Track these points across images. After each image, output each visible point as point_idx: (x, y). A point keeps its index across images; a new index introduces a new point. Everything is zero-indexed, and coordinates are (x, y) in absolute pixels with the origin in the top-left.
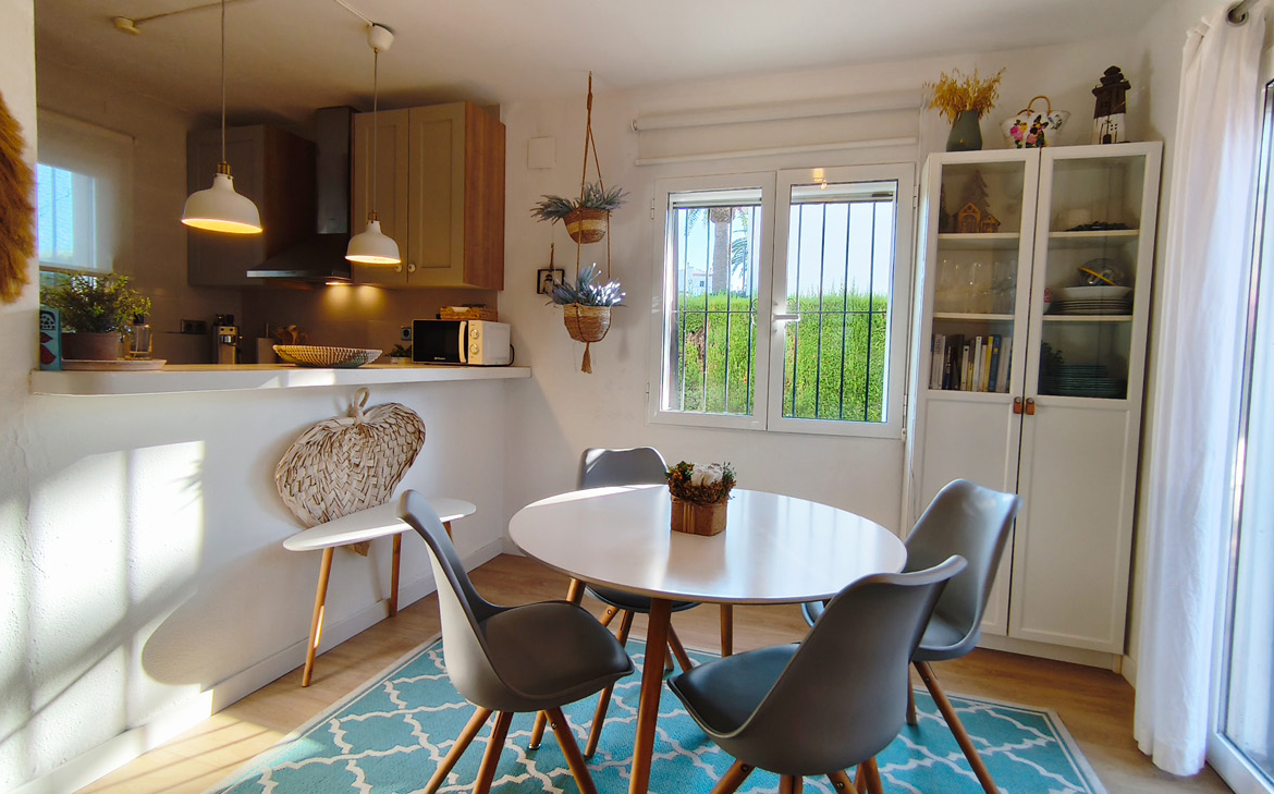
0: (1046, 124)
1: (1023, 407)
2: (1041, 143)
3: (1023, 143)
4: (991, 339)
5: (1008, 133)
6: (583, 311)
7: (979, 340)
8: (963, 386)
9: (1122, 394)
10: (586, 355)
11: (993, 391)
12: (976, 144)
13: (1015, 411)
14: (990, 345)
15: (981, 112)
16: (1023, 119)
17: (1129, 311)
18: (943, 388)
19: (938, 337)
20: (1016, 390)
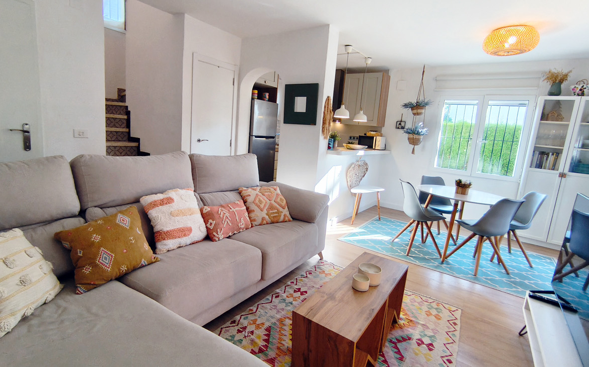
0: (585, 88)
1: (562, 175)
2: (583, 94)
3: (576, 94)
4: (555, 154)
5: (571, 90)
6: (416, 136)
7: (551, 154)
8: (543, 167)
10: (413, 149)
11: (554, 170)
12: (558, 94)
13: (559, 176)
14: (555, 155)
15: (562, 82)
16: (577, 86)
18: (535, 168)
19: (536, 152)
20: (561, 170)
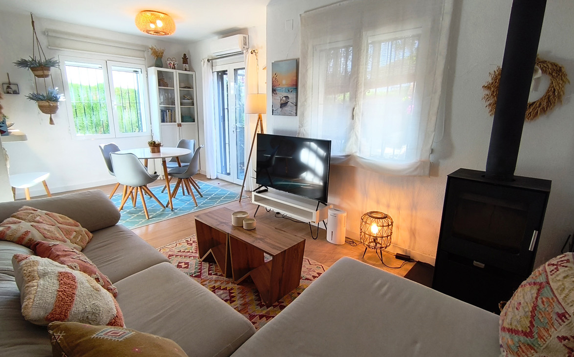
0: (175, 64)
2: (175, 68)
3: (172, 68)
5: (168, 65)
6: (52, 104)
9: (194, 121)
10: (51, 119)
11: (174, 122)
12: (162, 66)
13: (178, 126)
15: (162, 58)
16: (171, 62)
17: (193, 105)
20: (178, 122)
